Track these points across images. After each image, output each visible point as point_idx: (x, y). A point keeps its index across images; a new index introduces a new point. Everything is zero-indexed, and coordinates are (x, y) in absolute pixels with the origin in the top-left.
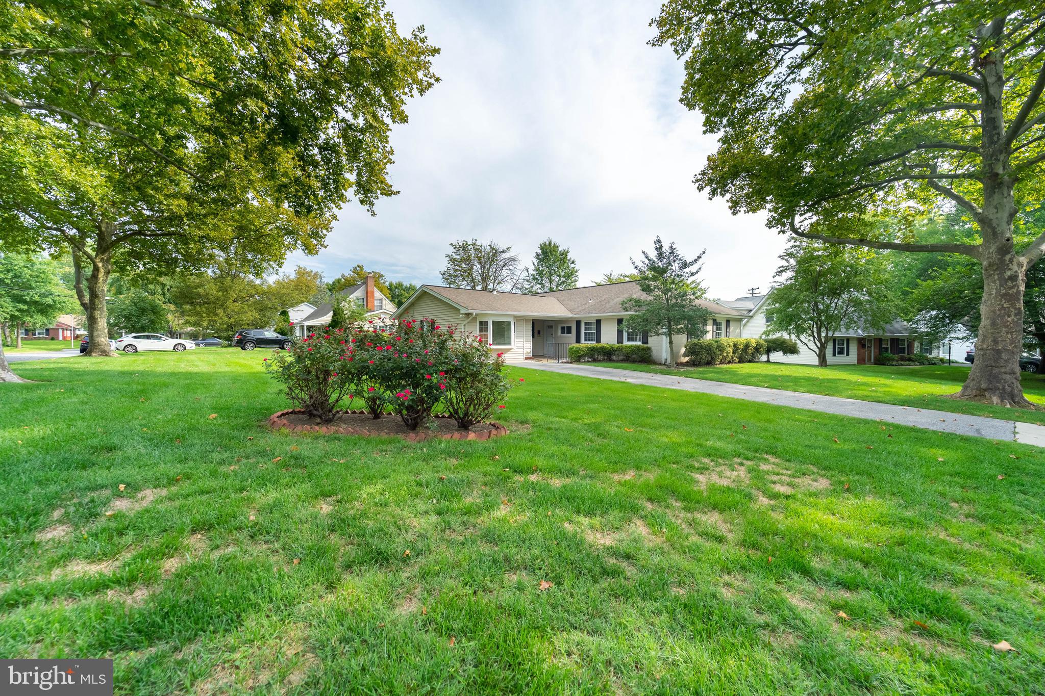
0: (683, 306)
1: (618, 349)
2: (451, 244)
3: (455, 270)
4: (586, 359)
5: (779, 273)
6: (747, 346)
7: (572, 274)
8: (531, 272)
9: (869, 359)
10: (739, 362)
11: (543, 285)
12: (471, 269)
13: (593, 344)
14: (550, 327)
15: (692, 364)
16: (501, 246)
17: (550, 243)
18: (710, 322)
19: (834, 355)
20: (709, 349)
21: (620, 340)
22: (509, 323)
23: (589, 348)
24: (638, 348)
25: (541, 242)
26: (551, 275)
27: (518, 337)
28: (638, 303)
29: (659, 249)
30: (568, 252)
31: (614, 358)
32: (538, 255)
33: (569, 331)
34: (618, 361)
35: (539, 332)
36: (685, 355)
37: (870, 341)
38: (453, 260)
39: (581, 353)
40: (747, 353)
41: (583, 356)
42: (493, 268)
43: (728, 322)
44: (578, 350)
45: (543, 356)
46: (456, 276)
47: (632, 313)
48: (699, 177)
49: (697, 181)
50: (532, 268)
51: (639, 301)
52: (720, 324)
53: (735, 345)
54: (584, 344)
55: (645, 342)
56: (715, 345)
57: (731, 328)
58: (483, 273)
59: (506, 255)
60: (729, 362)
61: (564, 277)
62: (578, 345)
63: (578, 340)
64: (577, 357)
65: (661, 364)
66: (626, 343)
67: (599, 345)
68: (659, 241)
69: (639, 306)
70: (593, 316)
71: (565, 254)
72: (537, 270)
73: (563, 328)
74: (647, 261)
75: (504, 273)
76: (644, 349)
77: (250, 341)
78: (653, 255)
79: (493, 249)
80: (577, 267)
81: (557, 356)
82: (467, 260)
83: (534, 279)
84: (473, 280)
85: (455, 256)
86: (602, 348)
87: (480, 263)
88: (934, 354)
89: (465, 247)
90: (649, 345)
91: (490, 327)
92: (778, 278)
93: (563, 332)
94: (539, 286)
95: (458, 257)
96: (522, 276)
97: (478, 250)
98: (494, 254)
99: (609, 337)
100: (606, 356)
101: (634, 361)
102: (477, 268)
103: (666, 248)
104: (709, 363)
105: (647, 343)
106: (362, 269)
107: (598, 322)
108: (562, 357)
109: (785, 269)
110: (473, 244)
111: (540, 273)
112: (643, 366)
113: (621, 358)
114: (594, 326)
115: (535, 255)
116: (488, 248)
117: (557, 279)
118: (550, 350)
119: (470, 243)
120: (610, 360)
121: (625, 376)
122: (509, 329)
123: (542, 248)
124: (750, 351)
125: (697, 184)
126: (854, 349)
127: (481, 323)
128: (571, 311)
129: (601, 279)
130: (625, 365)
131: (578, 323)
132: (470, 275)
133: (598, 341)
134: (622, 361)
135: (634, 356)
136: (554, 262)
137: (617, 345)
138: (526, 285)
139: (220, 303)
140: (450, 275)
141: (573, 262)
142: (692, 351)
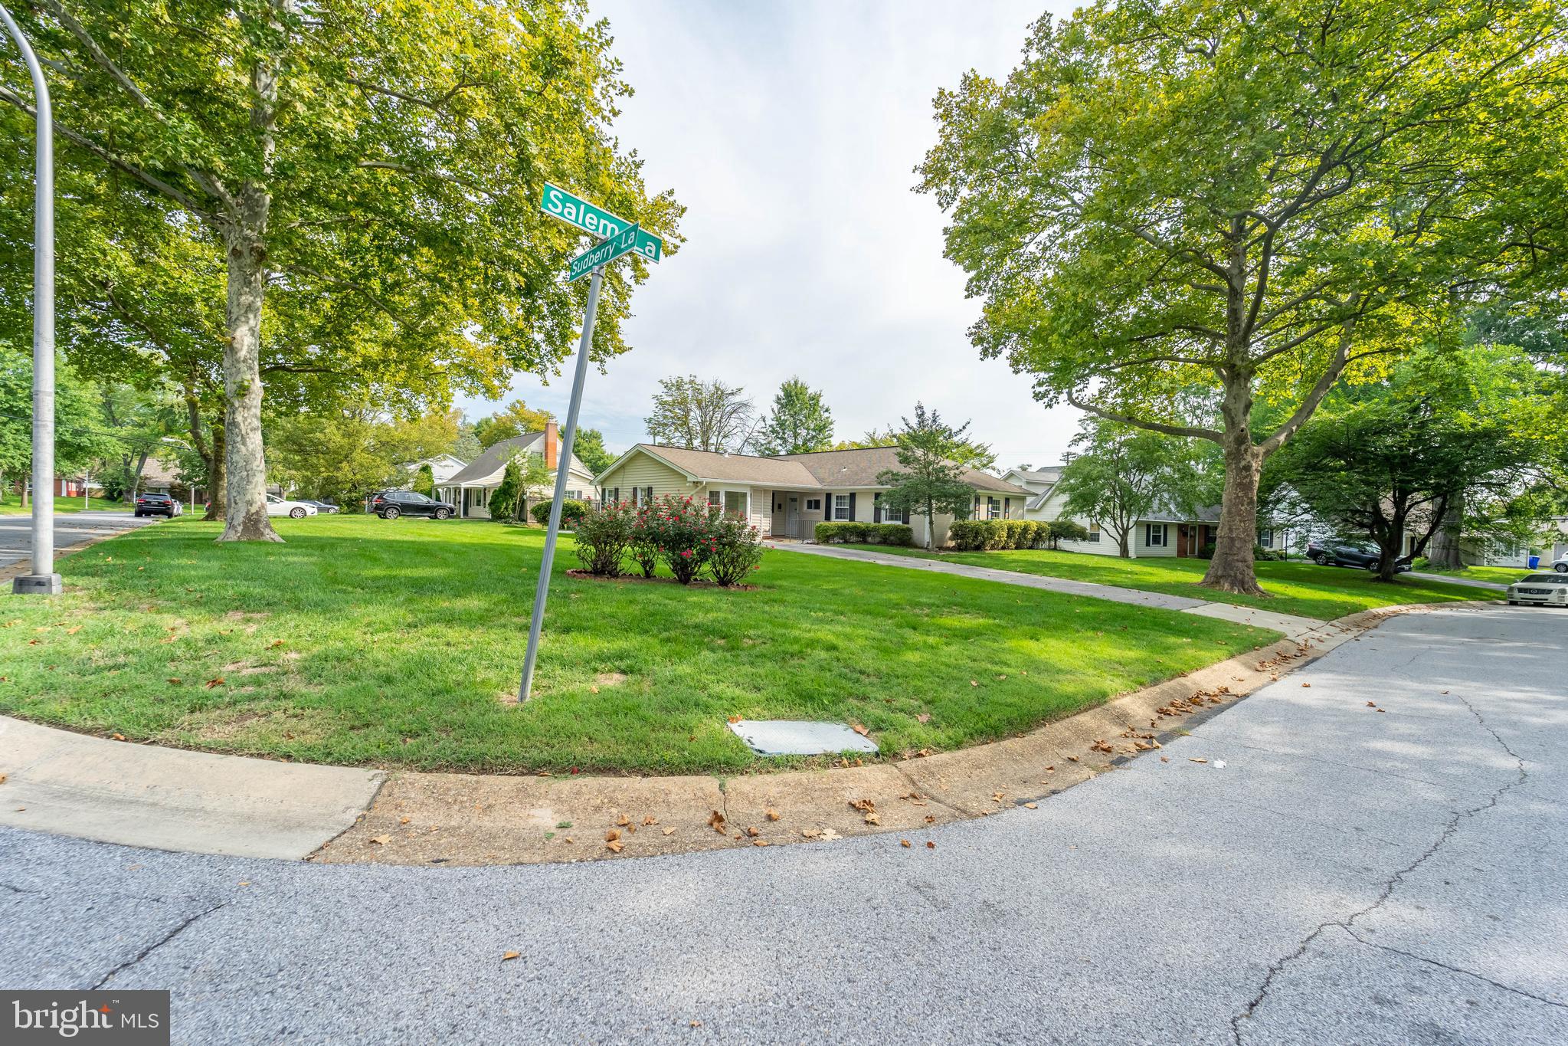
0: (946, 482)
1: (875, 529)
2: (661, 381)
3: (665, 417)
4: (837, 540)
5: (1075, 442)
6: (1025, 529)
7: (825, 427)
8: (769, 422)
9: (1192, 551)
10: (1016, 548)
11: (785, 441)
12: (687, 415)
13: (845, 522)
14: (794, 500)
15: (959, 548)
16: (730, 386)
17: (796, 383)
18: (984, 500)
19: (1148, 544)
20: (976, 532)
21: (877, 519)
22: (745, 495)
23: (839, 527)
24: (897, 529)
25: (784, 381)
26: (796, 426)
27: (754, 512)
28: (895, 477)
29: (921, 416)
30: (820, 395)
31: (869, 539)
32: (779, 399)
33: (817, 505)
34: (873, 544)
35: (780, 506)
36: (952, 539)
37: (1193, 528)
38: (663, 403)
39: (830, 533)
40: (1025, 538)
41: (833, 536)
42: (718, 416)
43: (1007, 500)
44: (826, 529)
45: (784, 536)
46: (666, 425)
47: (889, 487)
48: (974, 330)
49: (971, 334)
50: (770, 416)
51: (897, 474)
52: (998, 502)
53: (1010, 529)
54: (835, 522)
55: (906, 521)
56: (984, 527)
57: (1012, 509)
58: (703, 423)
59: (737, 399)
60: (1003, 548)
61: (814, 430)
62: (827, 523)
63: (828, 518)
64: (826, 537)
65: (922, 548)
66: (885, 522)
67: (852, 524)
68: (921, 407)
69: (897, 480)
70: (846, 488)
71: (815, 399)
72: (778, 419)
73: (809, 502)
74: (906, 429)
75: (733, 422)
76: (903, 530)
77: (393, 506)
78: (914, 422)
79: (718, 389)
80: (832, 417)
81: (801, 536)
82: (683, 403)
83: (773, 431)
84: (689, 432)
85: (667, 399)
86: (855, 527)
87: (700, 407)
88: (1276, 547)
89: (679, 386)
90: (909, 526)
91: (723, 499)
92: (1073, 449)
93: (809, 507)
94: (779, 441)
95: (670, 399)
96: (757, 428)
97: (698, 391)
98: (719, 396)
99: (864, 514)
100: (861, 536)
101: (892, 544)
102: (695, 414)
103: (928, 415)
104: (978, 548)
105: (908, 523)
106: (523, 407)
107: (853, 496)
108: (807, 538)
109: (1082, 437)
110: (691, 382)
111: (782, 424)
112: (900, 549)
113: (878, 539)
114: (847, 501)
115: (775, 398)
116: (712, 388)
117: (804, 432)
118: (793, 528)
119: (687, 379)
120: (865, 542)
121: (876, 558)
122: (745, 503)
123: (784, 389)
124: (1030, 536)
125: (971, 339)
126: (1173, 538)
127: (711, 493)
128: (821, 481)
129: (861, 438)
130: (879, 547)
131: (829, 496)
132: (685, 423)
133: (852, 519)
134: (879, 543)
135: (892, 538)
136: (801, 410)
137: (873, 524)
138: (762, 439)
139: (344, 453)
140: (659, 424)
141: (827, 411)
142: (959, 533)
